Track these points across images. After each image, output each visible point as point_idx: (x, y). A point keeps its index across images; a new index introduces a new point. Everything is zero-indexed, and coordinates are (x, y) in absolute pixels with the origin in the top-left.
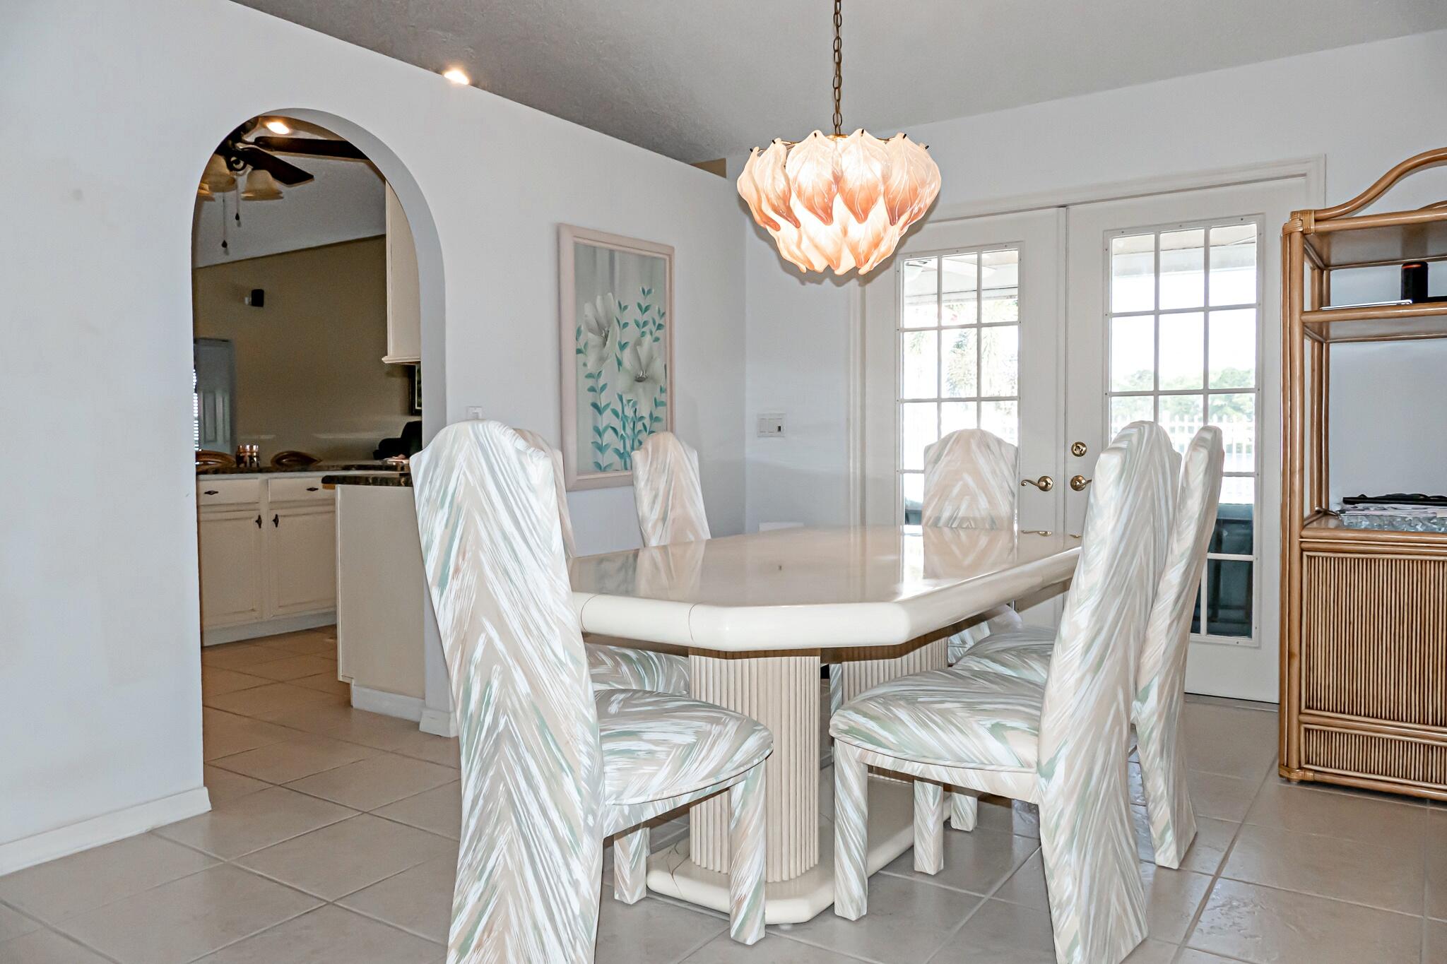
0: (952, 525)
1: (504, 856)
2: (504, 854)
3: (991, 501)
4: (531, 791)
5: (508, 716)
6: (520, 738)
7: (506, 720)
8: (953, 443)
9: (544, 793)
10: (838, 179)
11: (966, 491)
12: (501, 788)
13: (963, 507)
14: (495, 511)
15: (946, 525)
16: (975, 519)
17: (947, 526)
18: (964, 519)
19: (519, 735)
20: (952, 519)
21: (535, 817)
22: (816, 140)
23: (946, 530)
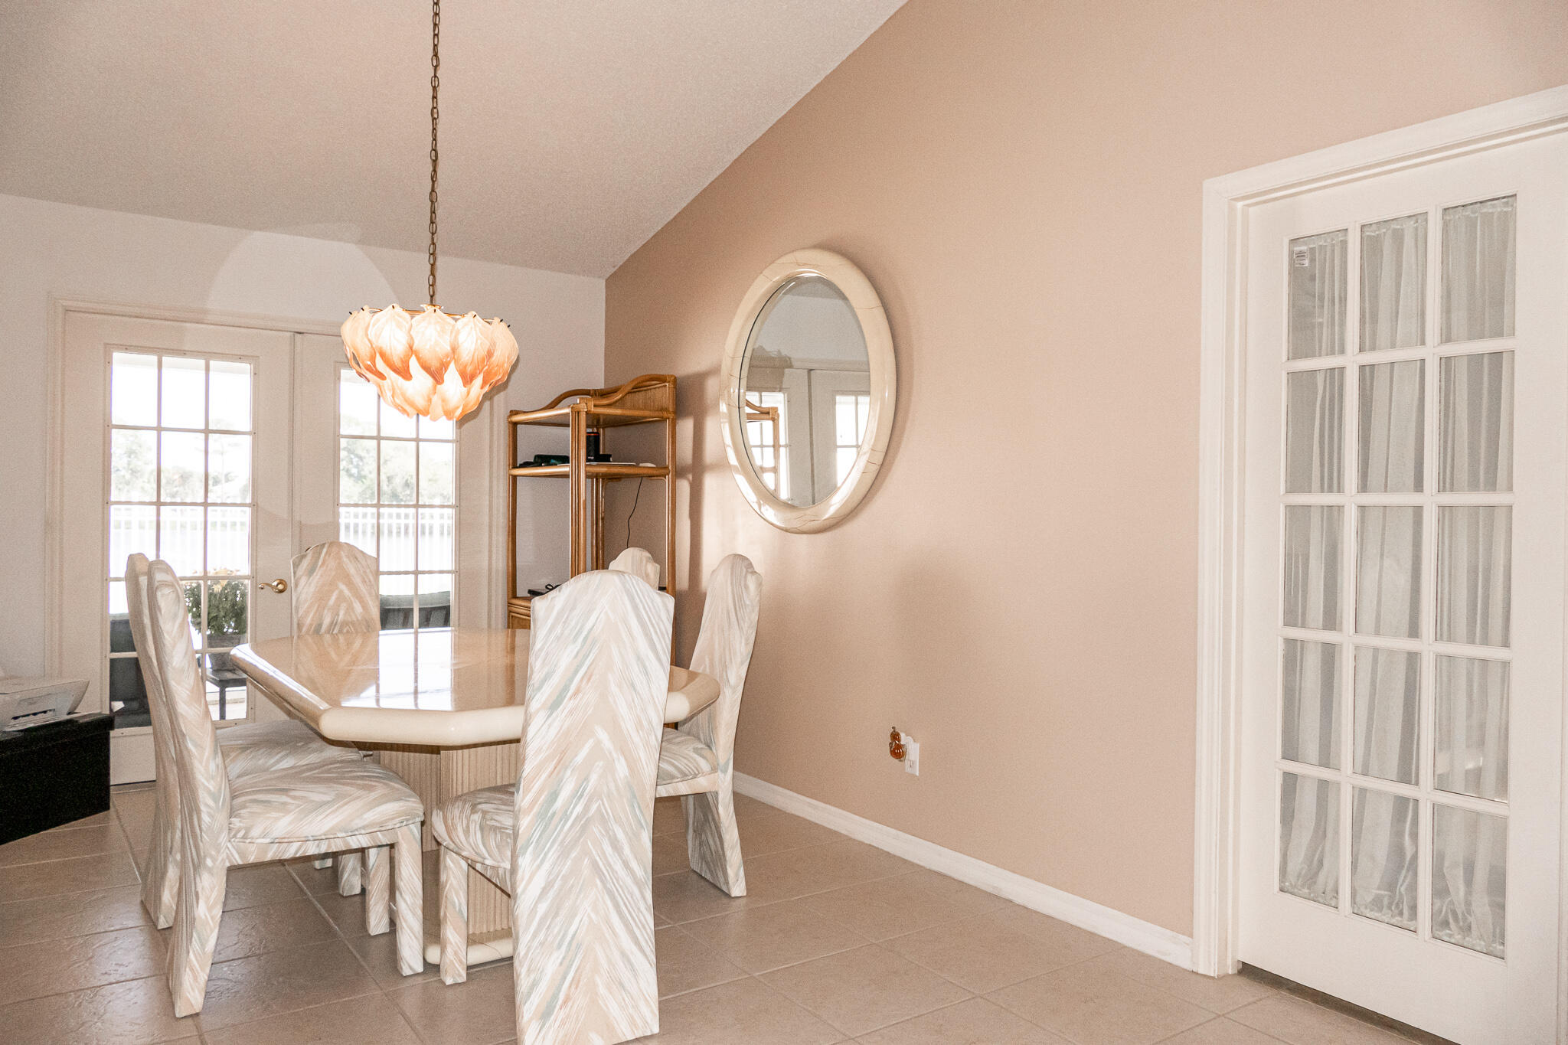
0: (333, 631)
1: (589, 916)
2: (588, 914)
3: (365, 607)
4: (616, 855)
5: (602, 800)
6: (611, 814)
7: (600, 804)
8: (325, 555)
9: (627, 851)
10: (454, 350)
11: (341, 598)
12: (585, 863)
13: (342, 613)
14: (633, 640)
15: (328, 631)
16: (353, 623)
17: (329, 633)
18: (345, 623)
19: (609, 811)
20: (333, 625)
21: (619, 873)
22: (434, 314)
23: (328, 637)
